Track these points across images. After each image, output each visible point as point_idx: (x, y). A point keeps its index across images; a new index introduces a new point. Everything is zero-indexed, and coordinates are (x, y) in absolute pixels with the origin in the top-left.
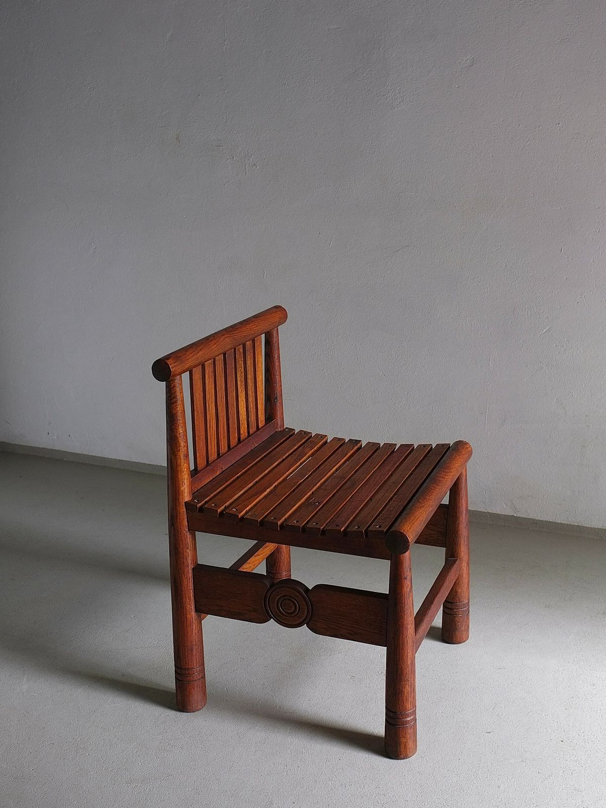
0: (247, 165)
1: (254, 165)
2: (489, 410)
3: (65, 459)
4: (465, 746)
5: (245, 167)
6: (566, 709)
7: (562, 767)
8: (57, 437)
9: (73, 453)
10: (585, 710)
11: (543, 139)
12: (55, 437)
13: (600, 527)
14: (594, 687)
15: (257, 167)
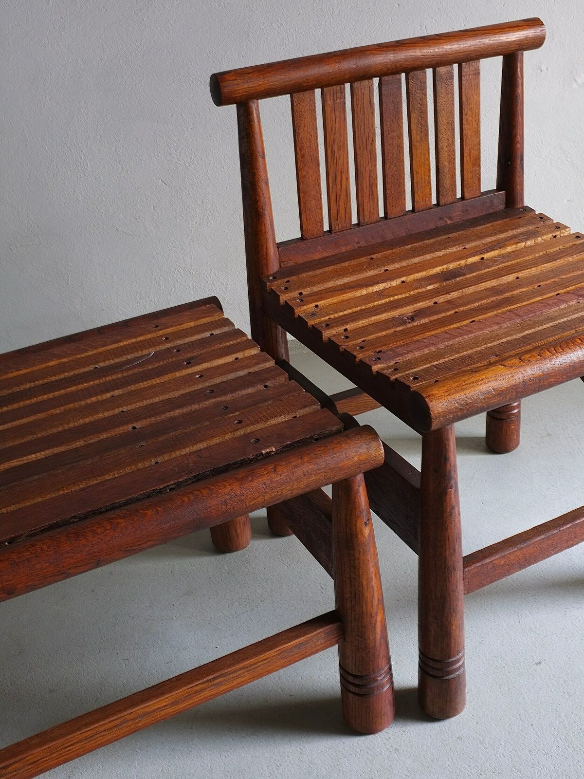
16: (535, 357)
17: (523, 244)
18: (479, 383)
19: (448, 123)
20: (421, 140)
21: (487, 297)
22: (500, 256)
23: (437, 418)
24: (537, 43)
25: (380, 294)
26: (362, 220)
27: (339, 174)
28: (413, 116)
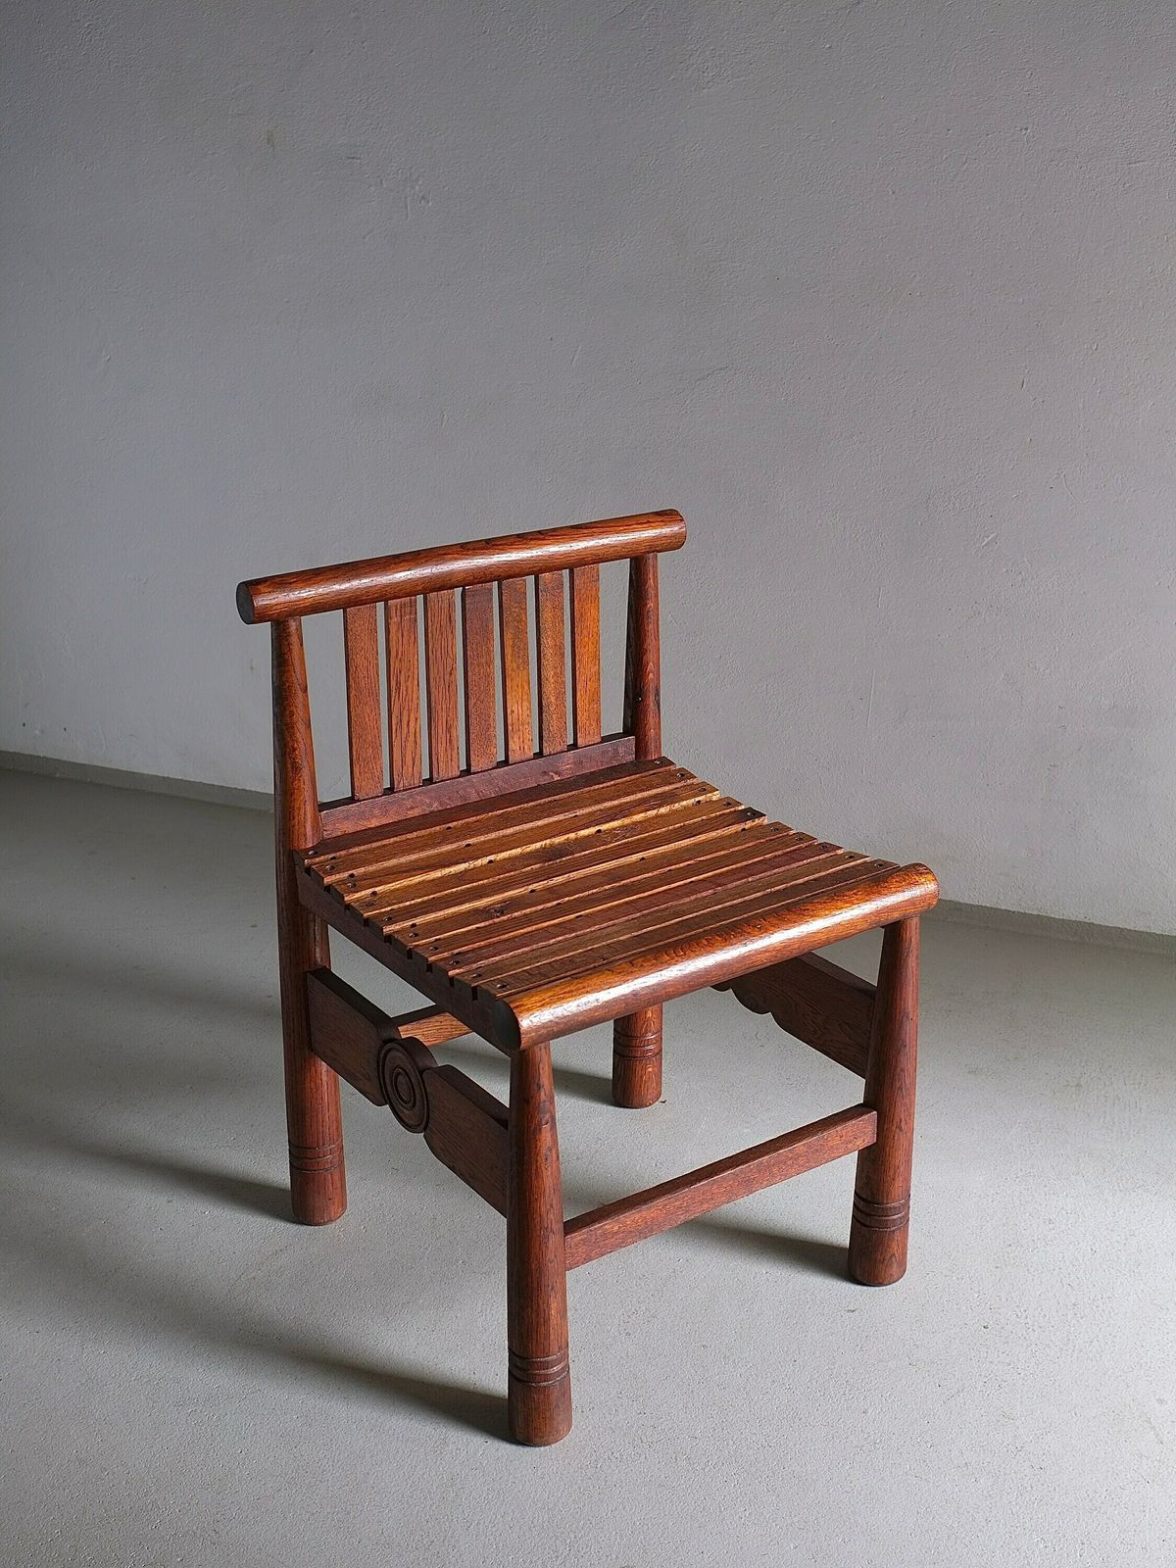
0: (409, 198)
1: (423, 198)
2: (875, 692)
3: (58, 775)
4: (806, 1336)
5: (406, 201)
6: (997, 1267)
7: (983, 1374)
8: (42, 732)
9: (74, 763)
10: (1032, 1270)
11: (995, 159)
12: (37, 732)
13: (1081, 918)
14: (1051, 1226)
15: (428, 202)
16: (649, 960)
17: (655, 812)
18: (580, 992)
19: (555, 645)
20: (518, 668)
21: (602, 884)
22: (621, 827)
23: (527, 1033)
24: (675, 544)
25: (460, 878)
26: (435, 775)
27: (405, 713)
28: (508, 636)
